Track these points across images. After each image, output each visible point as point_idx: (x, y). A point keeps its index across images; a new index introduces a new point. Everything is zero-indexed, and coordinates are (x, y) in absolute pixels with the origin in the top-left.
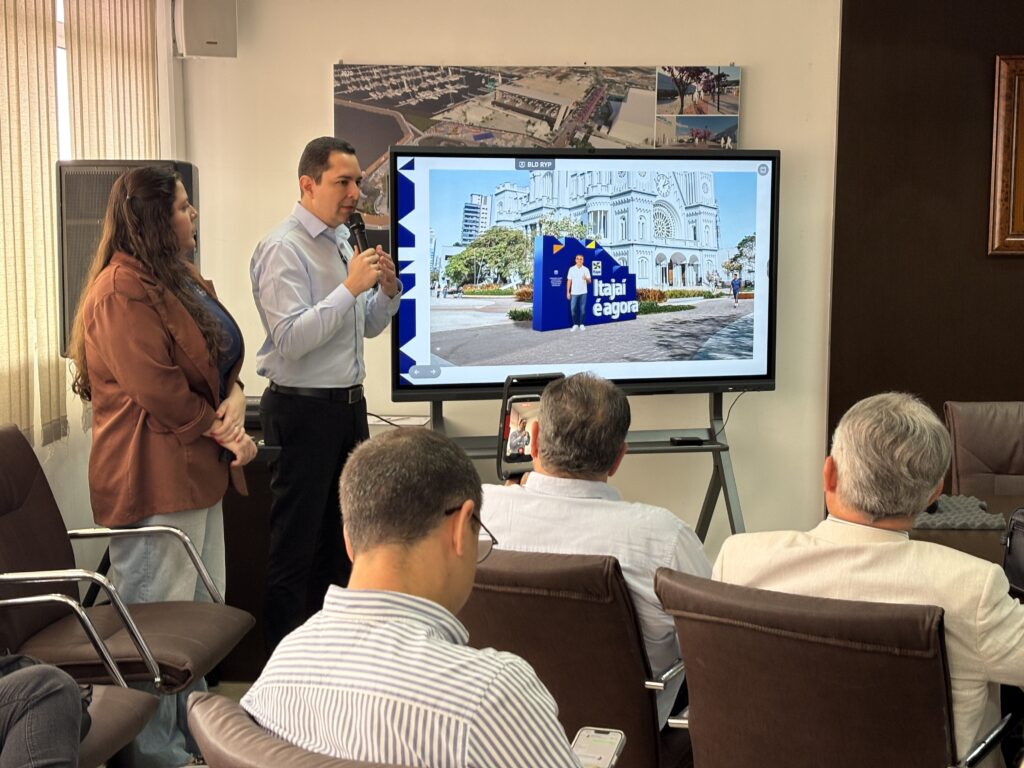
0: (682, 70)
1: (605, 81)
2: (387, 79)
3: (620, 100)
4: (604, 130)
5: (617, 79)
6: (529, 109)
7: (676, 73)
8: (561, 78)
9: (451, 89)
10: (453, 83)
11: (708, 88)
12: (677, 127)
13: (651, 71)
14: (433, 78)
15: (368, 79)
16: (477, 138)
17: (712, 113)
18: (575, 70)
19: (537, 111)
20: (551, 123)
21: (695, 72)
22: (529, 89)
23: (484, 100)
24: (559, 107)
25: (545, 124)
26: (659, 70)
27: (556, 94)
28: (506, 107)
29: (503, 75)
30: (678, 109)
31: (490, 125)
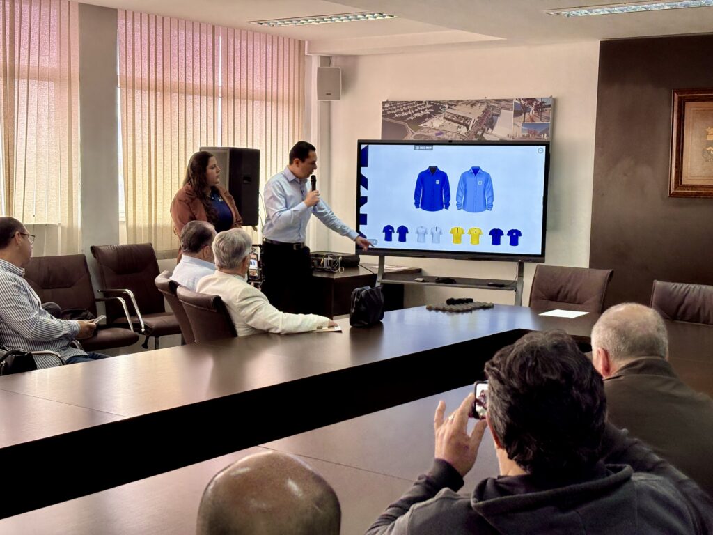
0: (525, 100)
1: (491, 106)
2: (402, 107)
3: (498, 116)
4: (490, 130)
5: (496, 105)
6: (458, 121)
7: (522, 102)
8: (472, 105)
9: (427, 112)
10: (428, 109)
11: (537, 109)
12: (522, 129)
13: (511, 101)
14: (420, 106)
15: (395, 108)
16: (437, 134)
17: (538, 122)
18: (478, 101)
19: (462, 122)
20: (467, 127)
21: (531, 101)
22: (460, 111)
23: (440, 116)
24: (471, 119)
25: (465, 127)
26: (515, 100)
27: (470, 113)
28: (449, 120)
29: (449, 105)
30: (523, 120)
31: (442, 128)
